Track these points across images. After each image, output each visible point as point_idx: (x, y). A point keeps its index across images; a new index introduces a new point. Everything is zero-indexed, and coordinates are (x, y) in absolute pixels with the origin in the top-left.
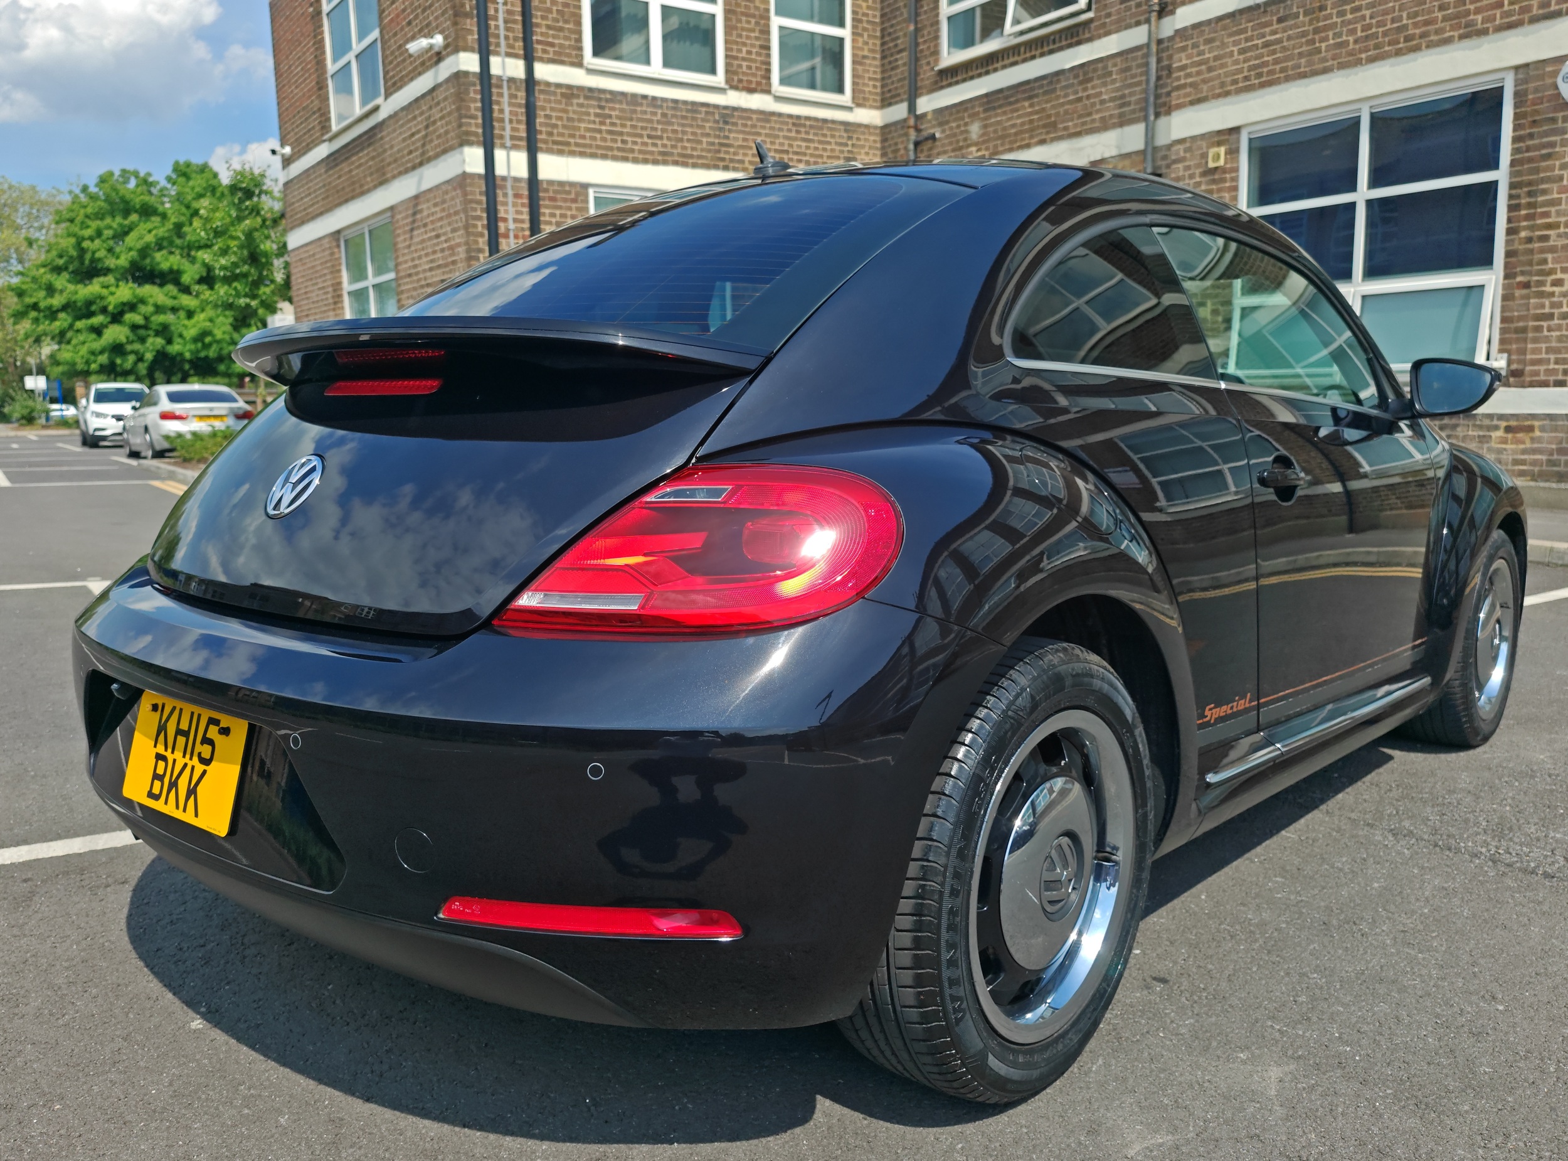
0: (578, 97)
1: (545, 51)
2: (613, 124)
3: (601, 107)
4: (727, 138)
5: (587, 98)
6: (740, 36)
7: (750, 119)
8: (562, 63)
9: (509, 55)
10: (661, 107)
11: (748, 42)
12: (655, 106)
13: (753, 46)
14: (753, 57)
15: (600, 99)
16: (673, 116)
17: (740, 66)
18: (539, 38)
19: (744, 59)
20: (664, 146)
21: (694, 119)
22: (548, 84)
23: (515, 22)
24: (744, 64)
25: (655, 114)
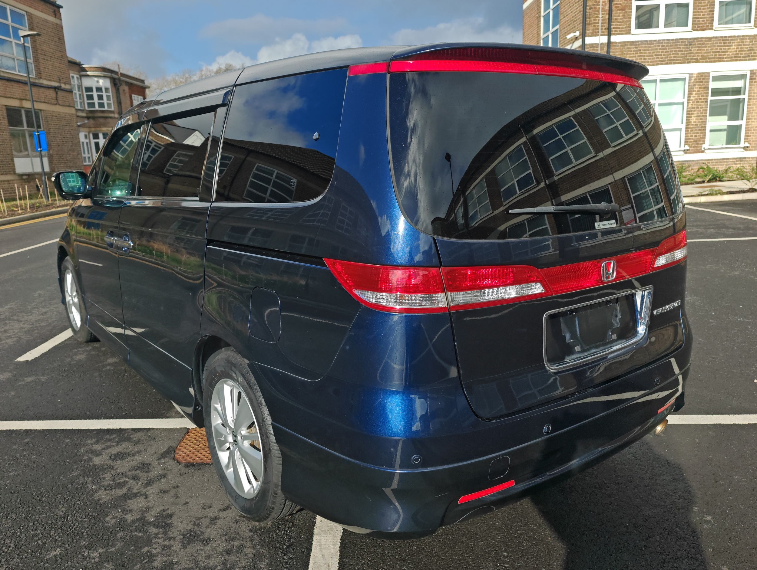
0: (627, 45)
1: (616, 31)
2: (640, 53)
3: (636, 48)
4: (691, 50)
5: (631, 45)
6: (700, 9)
7: (702, 41)
8: (622, 34)
9: (602, 35)
10: (662, 43)
11: (704, 10)
12: (659, 43)
13: (705, 12)
14: (706, 16)
15: (636, 45)
16: (667, 46)
17: (699, 21)
18: (614, 27)
19: (701, 18)
20: (663, 58)
21: (676, 45)
22: (616, 43)
23: (605, 23)
24: (701, 20)
25: (659, 46)
